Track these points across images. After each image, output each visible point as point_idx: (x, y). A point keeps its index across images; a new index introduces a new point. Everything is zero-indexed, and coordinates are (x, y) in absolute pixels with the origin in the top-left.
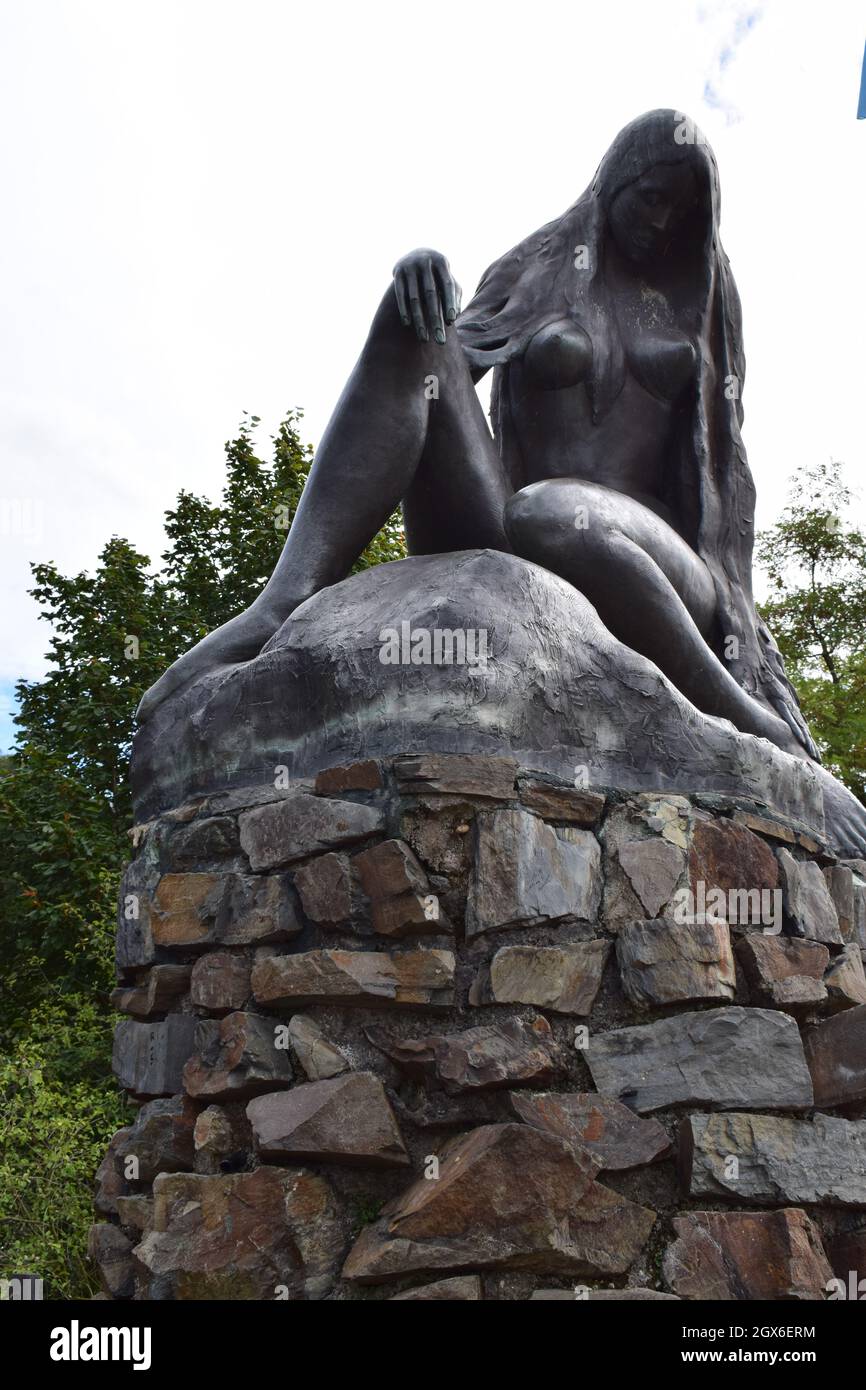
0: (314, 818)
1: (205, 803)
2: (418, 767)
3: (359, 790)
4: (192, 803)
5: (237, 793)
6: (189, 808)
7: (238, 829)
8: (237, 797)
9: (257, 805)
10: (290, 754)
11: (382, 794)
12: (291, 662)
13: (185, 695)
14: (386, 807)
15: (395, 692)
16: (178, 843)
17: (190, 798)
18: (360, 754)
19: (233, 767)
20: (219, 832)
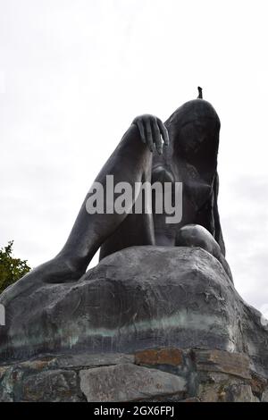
0: (139, 379)
1: (54, 360)
2: (208, 356)
3: (167, 365)
4: (42, 359)
5: (79, 357)
6: (39, 362)
7: (78, 380)
8: (78, 360)
9: (93, 366)
10: (110, 338)
11: (182, 369)
12: (110, 287)
13: (31, 296)
14: (187, 377)
15: (185, 311)
16: (32, 382)
17: (40, 355)
18: (166, 344)
19: (74, 341)
20: (64, 379)
